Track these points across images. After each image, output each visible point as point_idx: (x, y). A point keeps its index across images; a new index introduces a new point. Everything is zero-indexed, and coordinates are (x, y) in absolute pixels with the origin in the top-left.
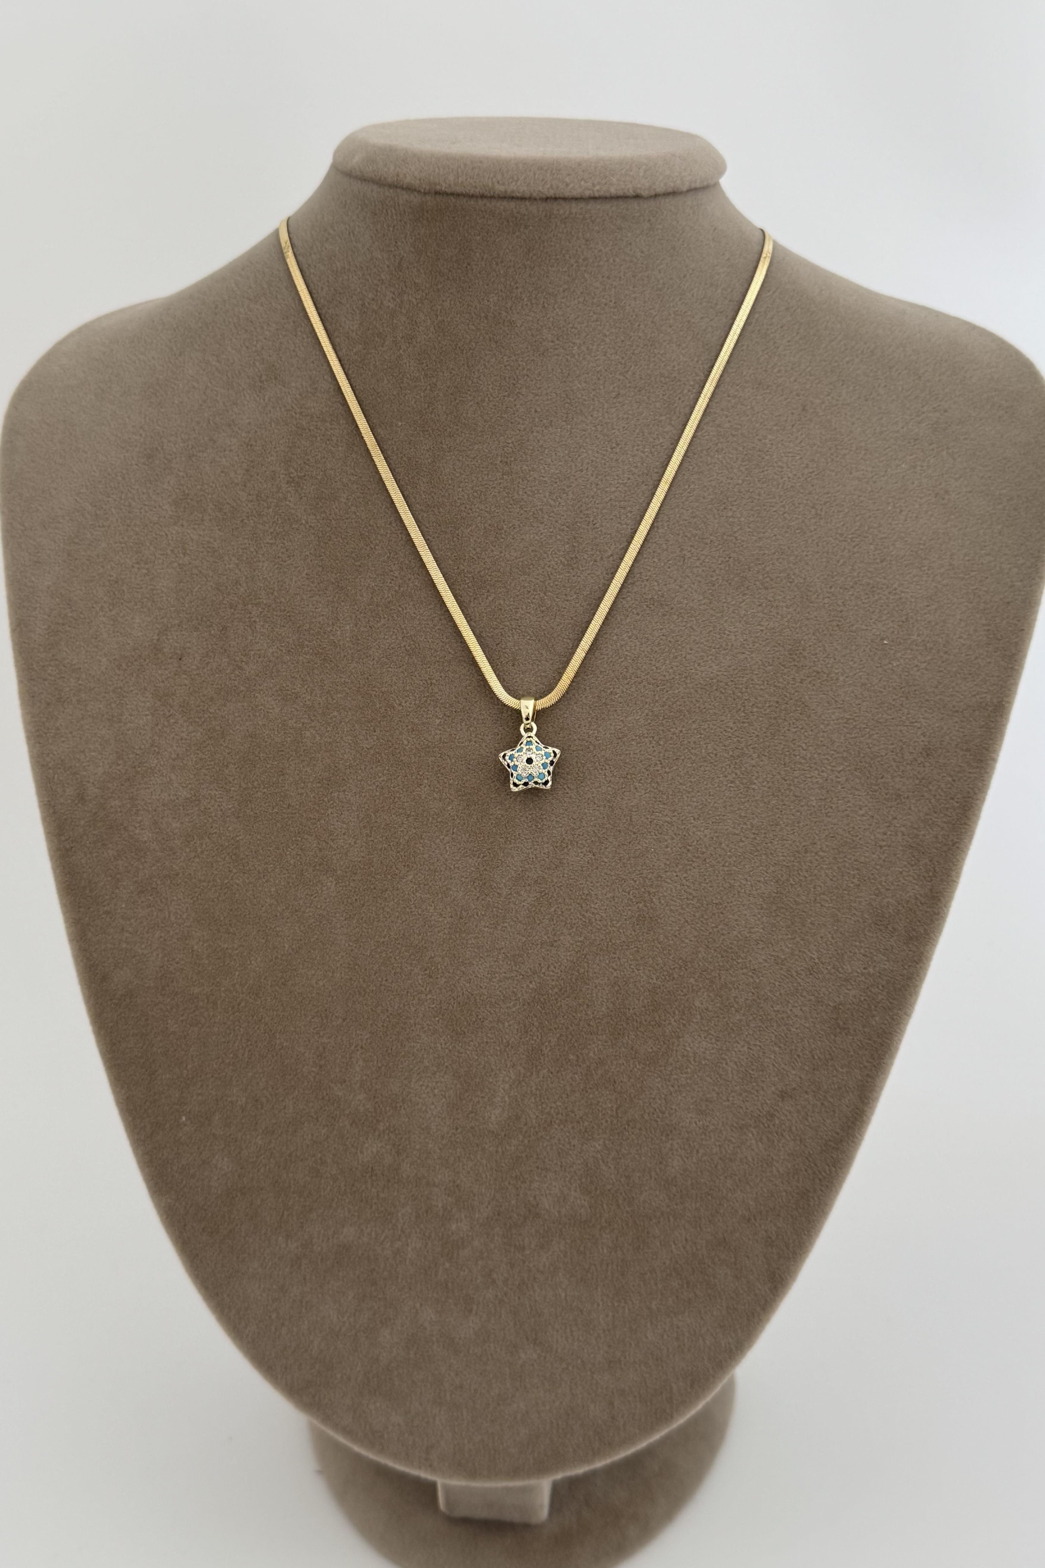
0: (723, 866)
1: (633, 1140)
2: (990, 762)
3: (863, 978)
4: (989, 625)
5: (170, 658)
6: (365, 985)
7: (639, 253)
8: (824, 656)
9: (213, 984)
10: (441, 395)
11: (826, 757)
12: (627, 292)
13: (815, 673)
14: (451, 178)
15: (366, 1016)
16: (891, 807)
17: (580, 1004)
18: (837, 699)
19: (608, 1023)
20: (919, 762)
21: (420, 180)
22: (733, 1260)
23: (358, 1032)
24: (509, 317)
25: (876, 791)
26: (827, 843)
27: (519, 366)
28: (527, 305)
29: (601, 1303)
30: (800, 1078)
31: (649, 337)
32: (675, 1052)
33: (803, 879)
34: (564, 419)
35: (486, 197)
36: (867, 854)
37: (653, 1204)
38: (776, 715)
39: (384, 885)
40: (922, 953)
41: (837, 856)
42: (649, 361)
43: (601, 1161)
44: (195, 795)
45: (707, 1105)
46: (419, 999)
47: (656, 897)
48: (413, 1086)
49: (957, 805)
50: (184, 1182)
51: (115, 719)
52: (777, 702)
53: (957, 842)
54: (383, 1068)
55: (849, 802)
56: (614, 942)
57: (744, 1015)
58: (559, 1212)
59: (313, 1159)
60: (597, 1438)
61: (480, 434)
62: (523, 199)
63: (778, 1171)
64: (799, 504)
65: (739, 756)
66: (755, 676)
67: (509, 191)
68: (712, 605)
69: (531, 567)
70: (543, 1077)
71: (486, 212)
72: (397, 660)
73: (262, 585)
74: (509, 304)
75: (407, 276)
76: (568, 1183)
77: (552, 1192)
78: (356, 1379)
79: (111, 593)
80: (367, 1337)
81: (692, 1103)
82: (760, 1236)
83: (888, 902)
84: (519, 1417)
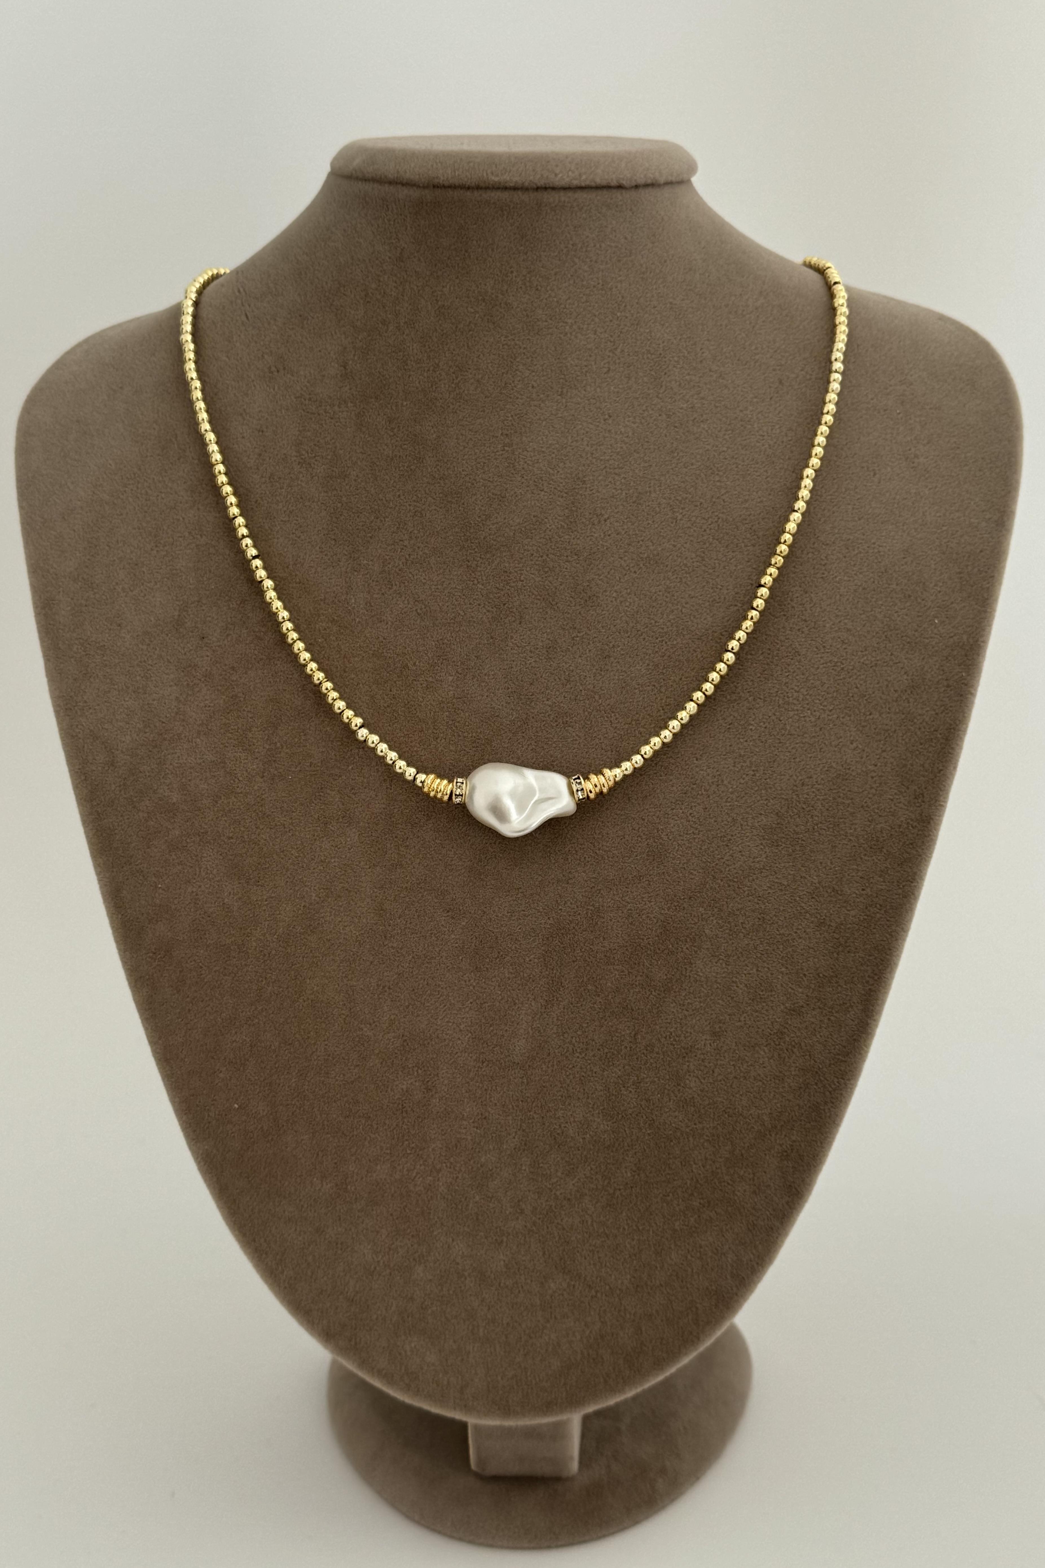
1: (651, 1064)
2: (969, 696)
6: (390, 928)
7: (623, 240)
8: (812, 605)
9: (244, 934)
10: (443, 374)
11: (818, 697)
12: (613, 275)
14: (449, 172)
17: (596, 938)
19: (623, 953)
20: (904, 698)
21: (419, 175)
22: (752, 1176)
23: (385, 974)
24: (505, 299)
27: (516, 345)
28: (521, 287)
29: (626, 1227)
30: (807, 996)
31: (635, 316)
32: (688, 978)
34: (559, 393)
35: (481, 188)
36: (860, 785)
37: (673, 1125)
39: (405, 834)
40: (915, 873)
42: (636, 339)
43: (621, 1086)
44: (220, 758)
45: (720, 1027)
46: (442, 940)
47: (664, 833)
49: (941, 736)
50: (221, 1128)
51: (141, 691)
52: (769, 649)
53: (942, 770)
54: (411, 1007)
55: (841, 737)
56: (626, 877)
57: (752, 940)
58: (584, 1139)
59: (345, 1099)
60: (626, 1366)
61: (481, 410)
62: (515, 189)
63: (790, 1087)
64: (780, 469)
67: (503, 181)
69: (533, 531)
70: (564, 1008)
71: (482, 202)
72: (410, 624)
74: (506, 287)
75: (408, 265)
76: (591, 1109)
77: (576, 1120)
78: (391, 1320)
79: (132, 575)
80: (401, 1276)
81: (706, 1026)
82: (776, 1150)
83: (881, 827)
84: (550, 1349)
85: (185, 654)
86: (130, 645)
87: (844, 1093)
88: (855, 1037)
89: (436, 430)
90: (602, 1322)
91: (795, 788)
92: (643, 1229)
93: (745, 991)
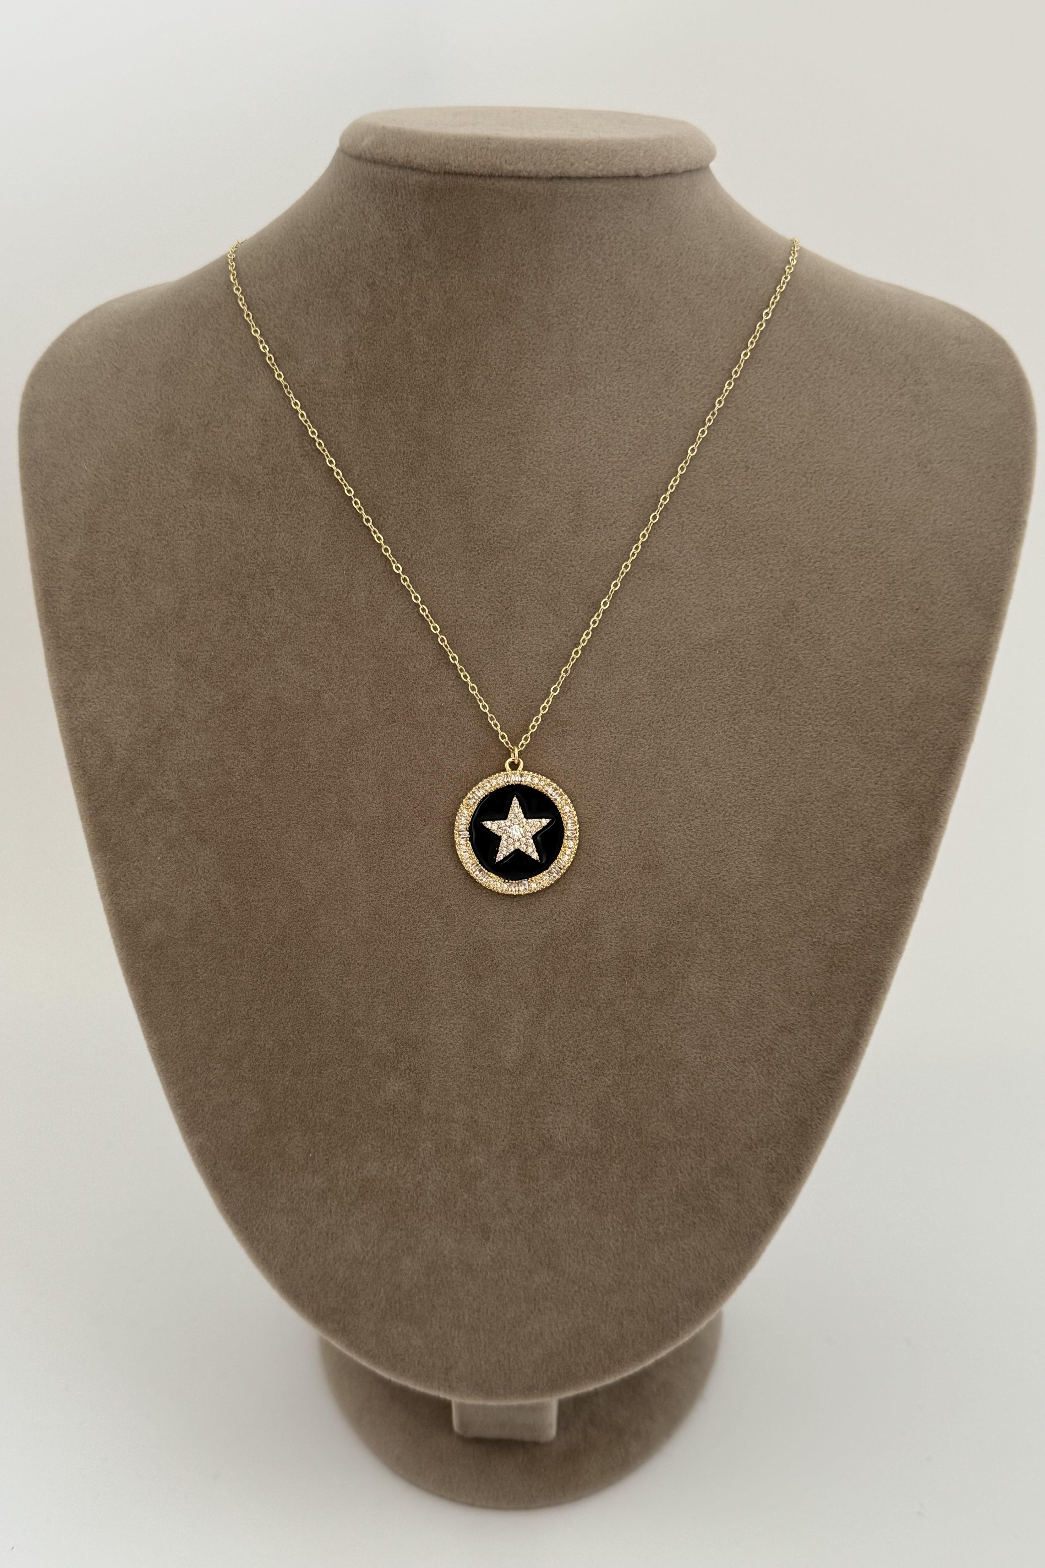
0: (724, 816)
1: (641, 1075)
2: (973, 715)
3: (857, 920)
4: (969, 586)
5: (192, 625)
6: (385, 934)
7: (639, 232)
8: (817, 616)
9: (240, 934)
10: (450, 369)
11: (820, 712)
12: (627, 269)
13: (808, 633)
14: (461, 158)
15: (386, 963)
16: (882, 758)
17: (590, 949)
18: (829, 657)
19: (617, 965)
20: (908, 715)
21: (430, 160)
22: (736, 1185)
23: (379, 977)
24: (515, 293)
25: (866, 743)
26: (822, 793)
27: (525, 340)
28: (532, 281)
29: (611, 1229)
30: (799, 1014)
31: (648, 312)
32: (680, 992)
33: (800, 828)
34: (568, 392)
35: (494, 177)
36: (860, 803)
37: (661, 1134)
38: (772, 673)
39: (402, 838)
40: (912, 895)
41: (832, 805)
42: (649, 335)
43: (610, 1096)
44: (219, 756)
45: (711, 1042)
46: (436, 946)
47: (661, 846)
48: (432, 1027)
49: (944, 755)
50: (215, 1123)
51: (140, 684)
52: (773, 661)
53: (943, 790)
54: (404, 1011)
55: (842, 754)
56: (621, 889)
57: (745, 956)
58: (572, 1144)
59: (338, 1098)
60: (607, 1356)
61: (488, 407)
62: (529, 178)
63: (779, 1102)
64: (791, 472)
65: (736, 712)
66: (751, 636)
67: (516, 171)
68: (709, 570)
69: (538, 534)
70: (556, 1018)
71: (494, 191)
73: (279, 555)
74: (516, 280)
75: (416, 254)
76: (579, 1116)
77: (565, 1126)
78: (379, 1305)
79: (133, 564)
80: (389, 1265)
81: (697, 1040)
82: (761, 1162)
83: (880, 848)
84: (533, 1339)
85: (185, 648)
86: (131, 636)
87: (831, 1110)
88: (844, 1056)
89: (441, 426)
90: (583, 1315)
91: (794, 804)
92: (628, 1231)
93: (736, 1006)
